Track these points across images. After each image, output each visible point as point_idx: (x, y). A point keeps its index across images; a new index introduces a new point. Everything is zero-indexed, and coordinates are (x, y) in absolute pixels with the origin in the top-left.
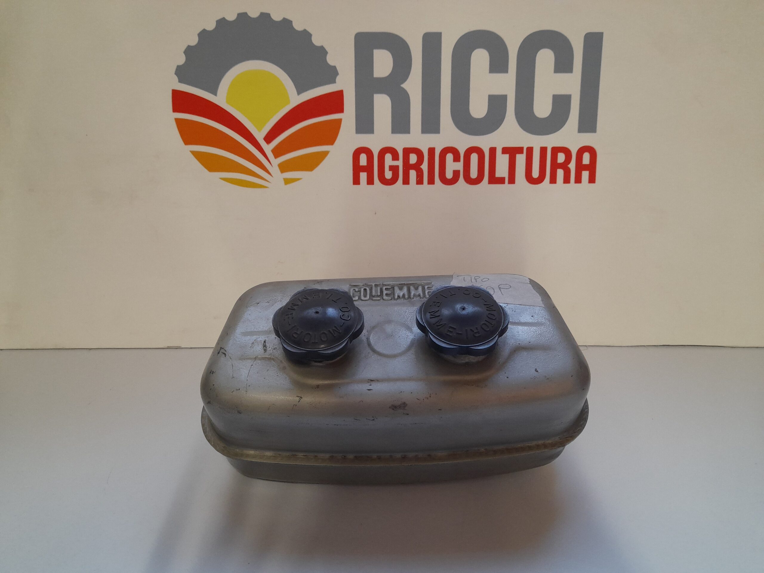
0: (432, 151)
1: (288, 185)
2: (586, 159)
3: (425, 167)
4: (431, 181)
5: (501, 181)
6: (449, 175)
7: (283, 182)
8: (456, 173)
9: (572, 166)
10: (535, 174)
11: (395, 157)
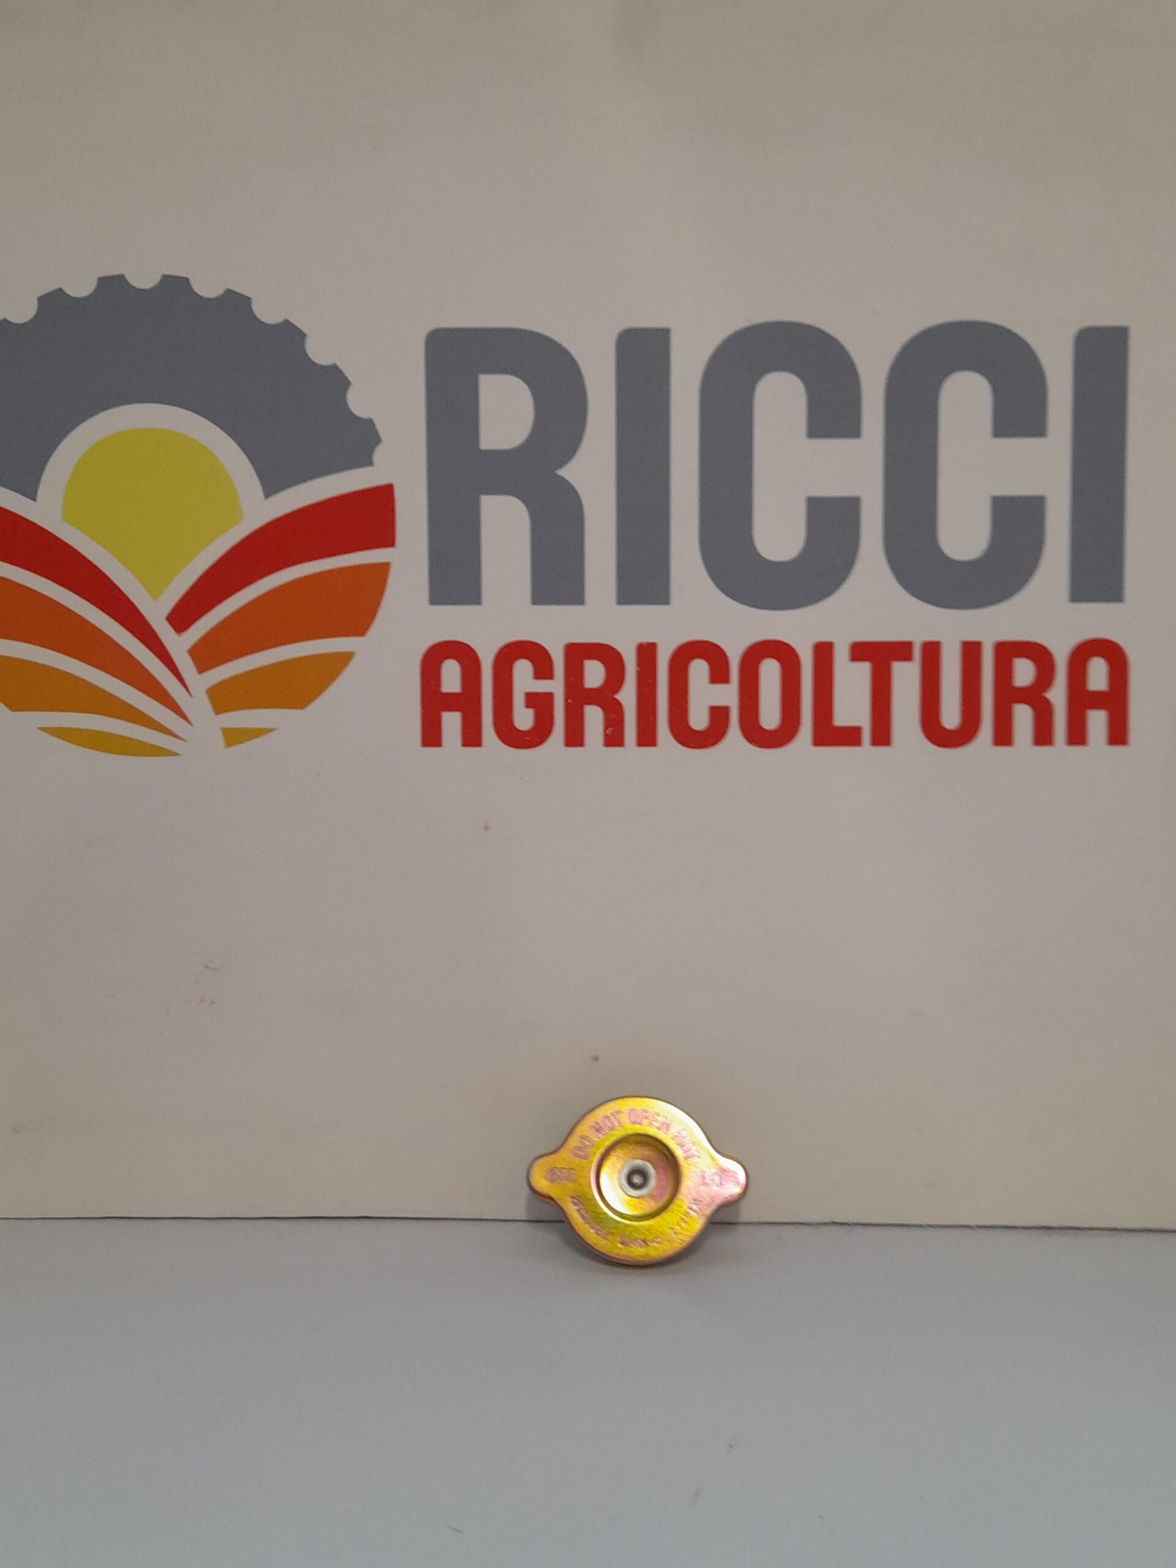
0: (647, 653)
1: (236, 749)
2: (1098, 675)
3: (628, 696)
4: (647, 738)
5: (850, 737)
6: (699, 720)
7: (221, 740)
8: (719, 715)
9: (1058, 695)
10: (951, 717)
11: (543, 670)
